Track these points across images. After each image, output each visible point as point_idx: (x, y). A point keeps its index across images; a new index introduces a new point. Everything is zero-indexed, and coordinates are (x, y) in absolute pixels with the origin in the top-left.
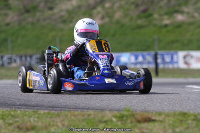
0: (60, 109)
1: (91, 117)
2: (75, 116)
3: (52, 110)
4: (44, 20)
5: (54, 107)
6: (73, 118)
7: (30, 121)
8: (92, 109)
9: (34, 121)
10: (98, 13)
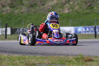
0: (47, 55)
1: (62, 59)
2: (54, 58)
3: (43, 55)
4: (40, 11)
5: (44, 54)
6: (53, 59)
7: (32, 61)
8: (63, 55)
9: (34, 61)
10: (67, 7)
